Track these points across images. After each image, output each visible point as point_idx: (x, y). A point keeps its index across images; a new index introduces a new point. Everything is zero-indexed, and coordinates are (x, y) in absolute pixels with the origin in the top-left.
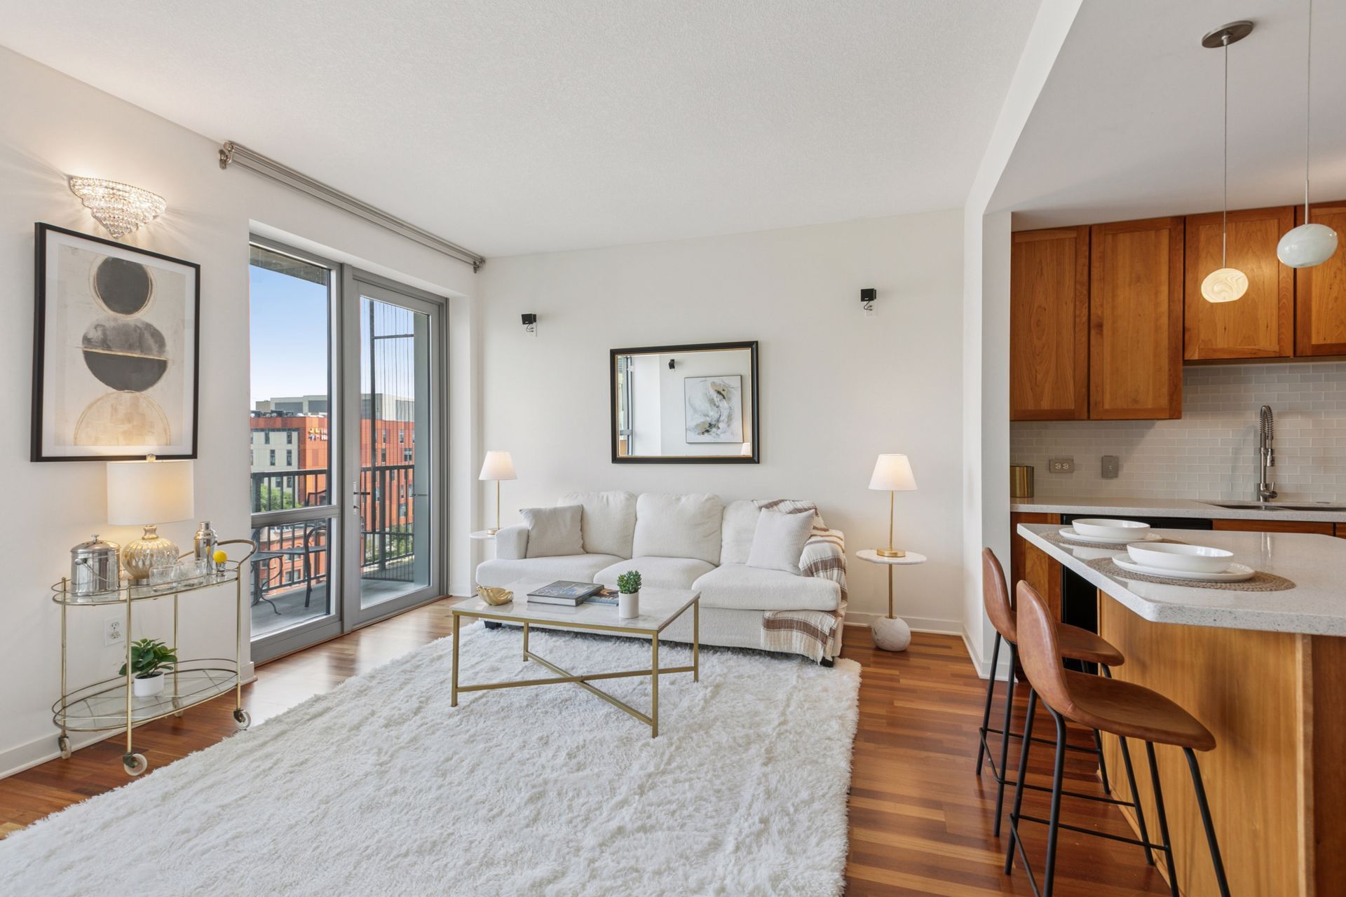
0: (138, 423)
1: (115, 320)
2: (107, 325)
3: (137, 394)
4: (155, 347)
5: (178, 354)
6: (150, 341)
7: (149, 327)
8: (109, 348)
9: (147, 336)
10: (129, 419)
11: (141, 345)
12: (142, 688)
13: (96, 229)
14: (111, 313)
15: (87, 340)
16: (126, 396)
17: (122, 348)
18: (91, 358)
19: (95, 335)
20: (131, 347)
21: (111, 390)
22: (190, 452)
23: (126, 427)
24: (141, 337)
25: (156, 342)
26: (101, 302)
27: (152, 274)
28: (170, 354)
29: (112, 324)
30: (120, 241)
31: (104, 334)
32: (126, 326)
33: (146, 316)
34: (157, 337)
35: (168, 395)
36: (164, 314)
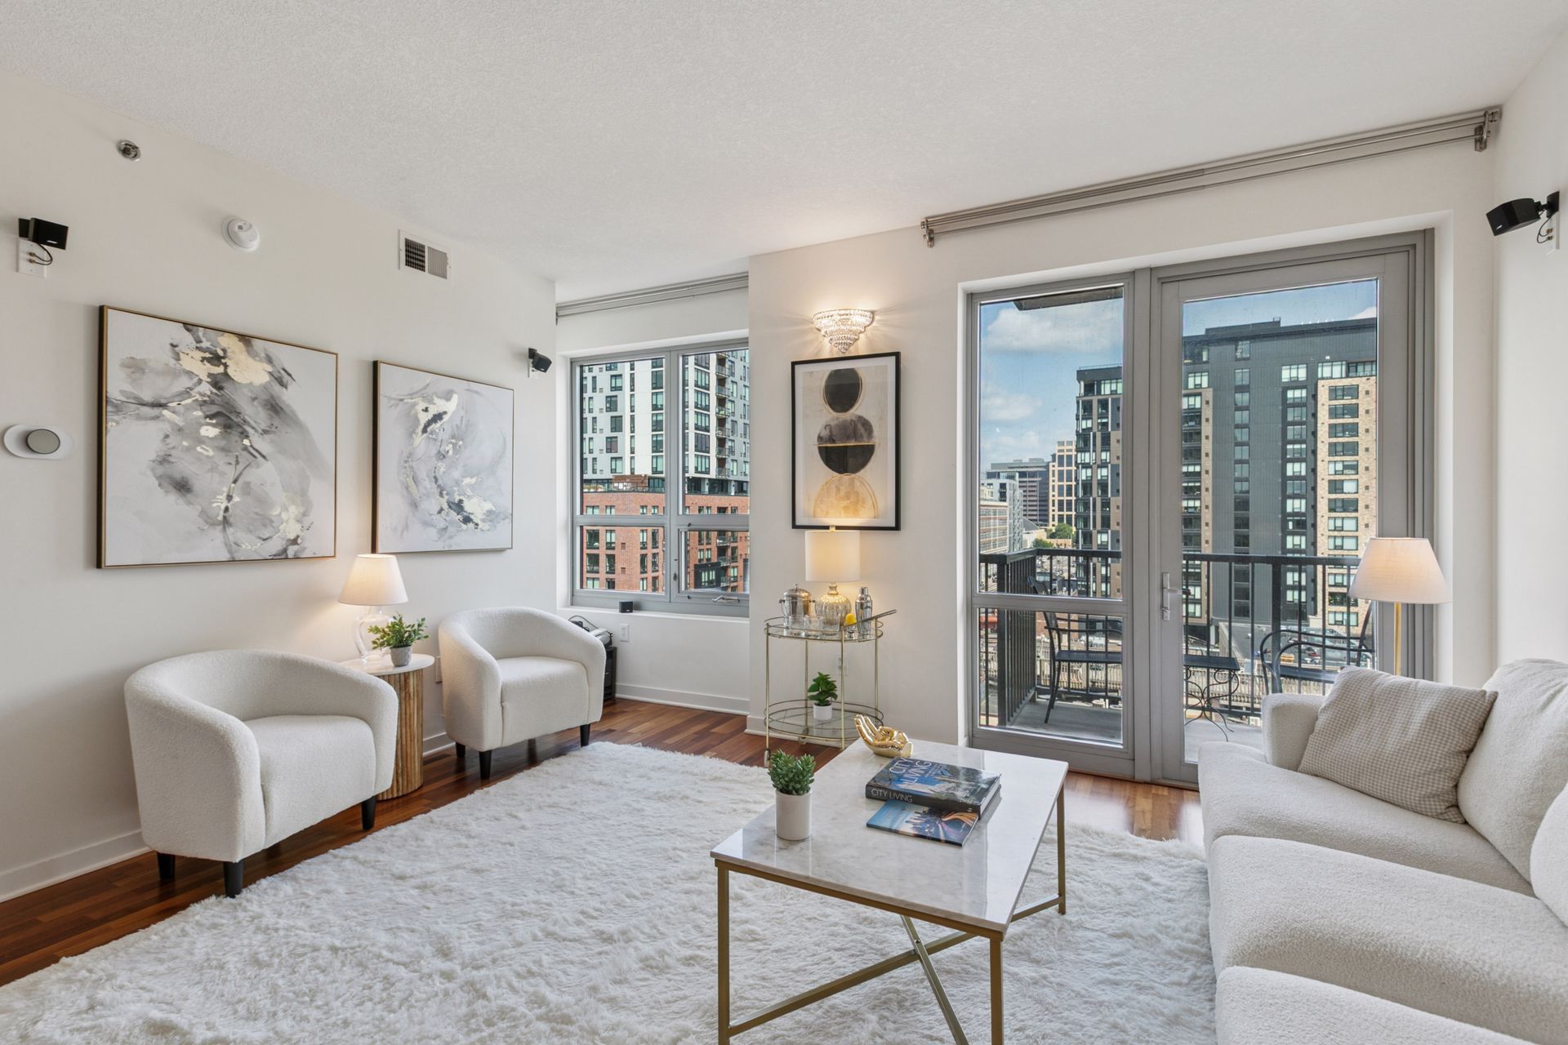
0: (854, 501)
1: (838, 419)
2: (832, 424)
3: (853, 475)
4: (865, 435)
5: (883, 438)
6: (862, 430)
7: (860, 418)
8: (834, 442)
9: (859, 426)
10: (847, 497)
11: (855, 435)
13: (831, 351)
14: (835, 414)
15: (820, 438)
16: (846, 477)
17: (843, 439)
18: (823, 452)
19: (825, 433)
20: (848, 438)
21: (835, 474)
22: (893, 524)
23: (845, 503)
24: (856, 426)
25: (866, 430)
26: (828, 407)
27: (862, 374)
28: (876, 439)
29: (836, 422)
30: (847, 355)
31: (831, 431)
32: (845, 421)
33: (858, 410)
34: (867, 425)
35: (877, 475)
36: (872, 406)
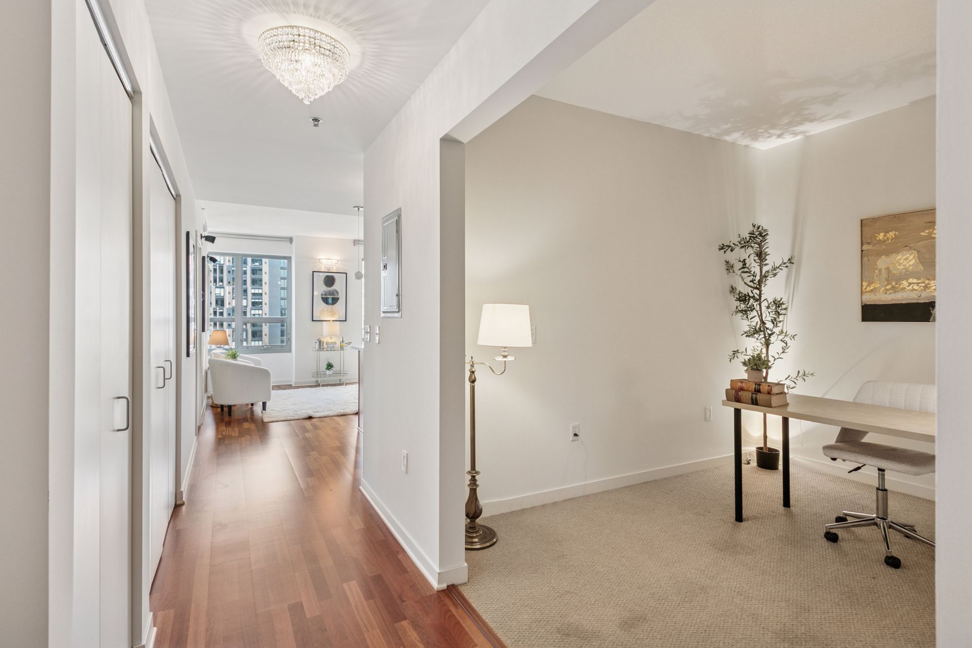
0: (333, 313)
2: (326, 291)
3: (333, 306)
4: (336, 295)
5: (342, 296)
6: (335, 293)
7: (335, 290)
8: (326, 296)
9: (335, 292)
10: (331, 312)
12: (328, 372)
13: (324, 270)
14: (327, 288)
15: (322, 295)
16: (330, 307)
17: (329, 295)
18: (322, 298)
19: (324, 293)
20: (331, 295)
21: (327, 305)
22: (344, 320)
23: (330, 314)
24: (333, 293)
26: (324, 286)
27: (336, 277)
28: (340, 296)
30: (329, 271)
32: (330, 290)
33: (334, 287)
34: (337, 292)
35: (340, 306)
36: (338, 286)
